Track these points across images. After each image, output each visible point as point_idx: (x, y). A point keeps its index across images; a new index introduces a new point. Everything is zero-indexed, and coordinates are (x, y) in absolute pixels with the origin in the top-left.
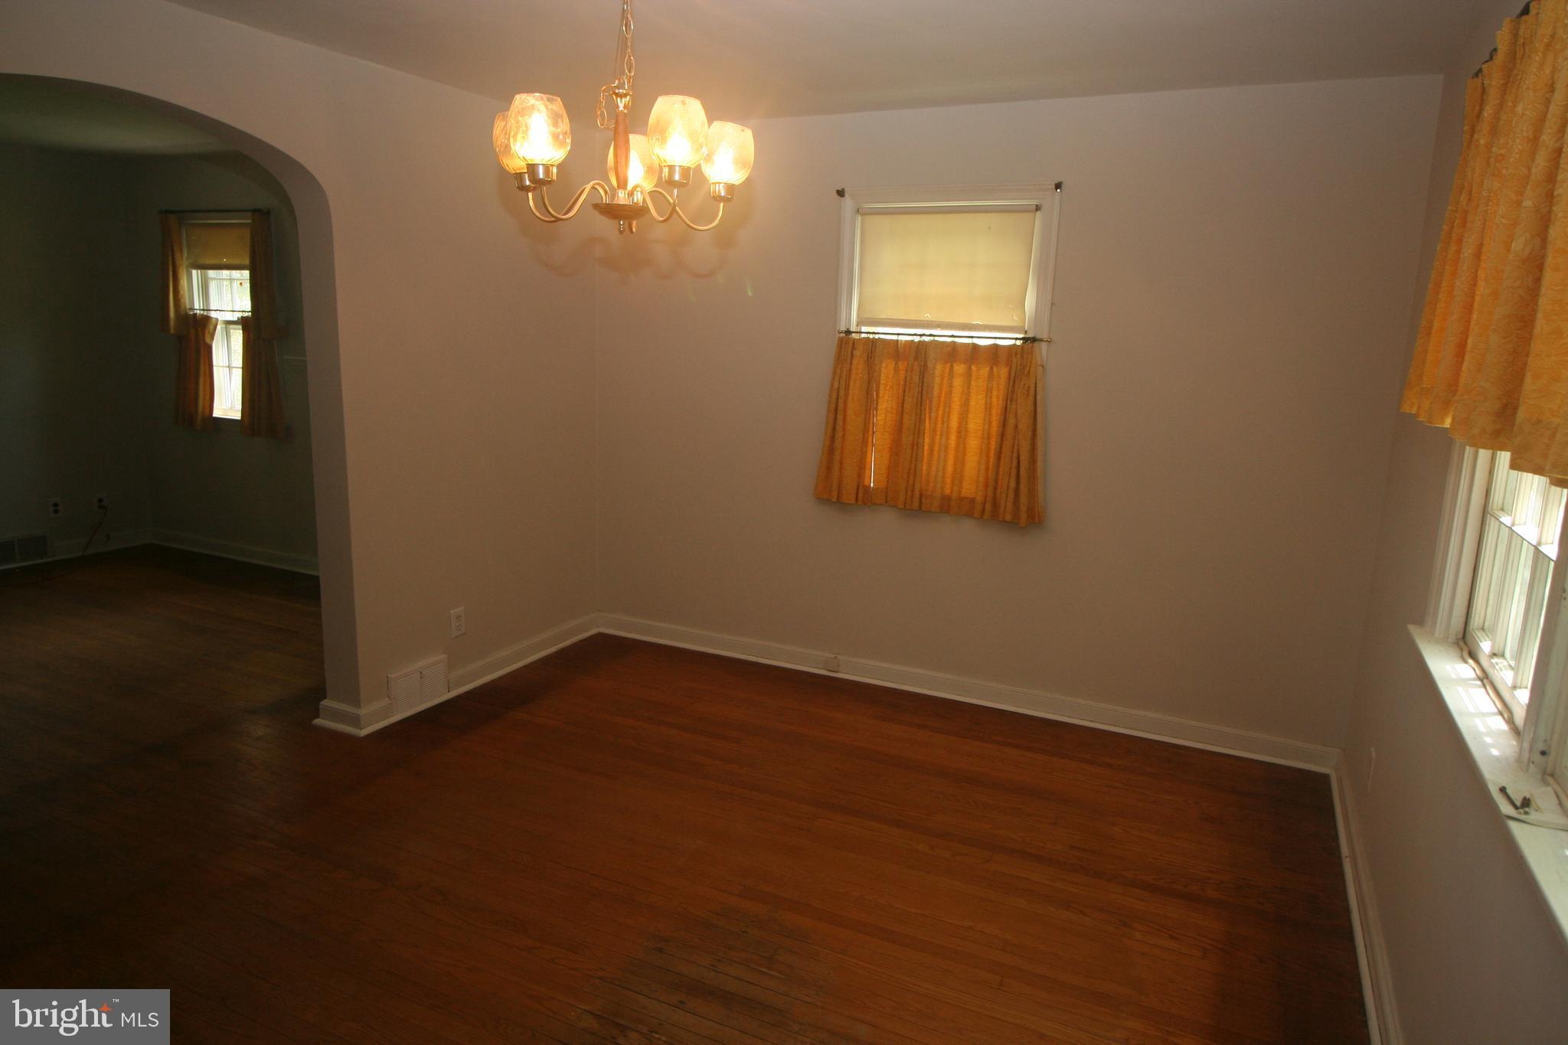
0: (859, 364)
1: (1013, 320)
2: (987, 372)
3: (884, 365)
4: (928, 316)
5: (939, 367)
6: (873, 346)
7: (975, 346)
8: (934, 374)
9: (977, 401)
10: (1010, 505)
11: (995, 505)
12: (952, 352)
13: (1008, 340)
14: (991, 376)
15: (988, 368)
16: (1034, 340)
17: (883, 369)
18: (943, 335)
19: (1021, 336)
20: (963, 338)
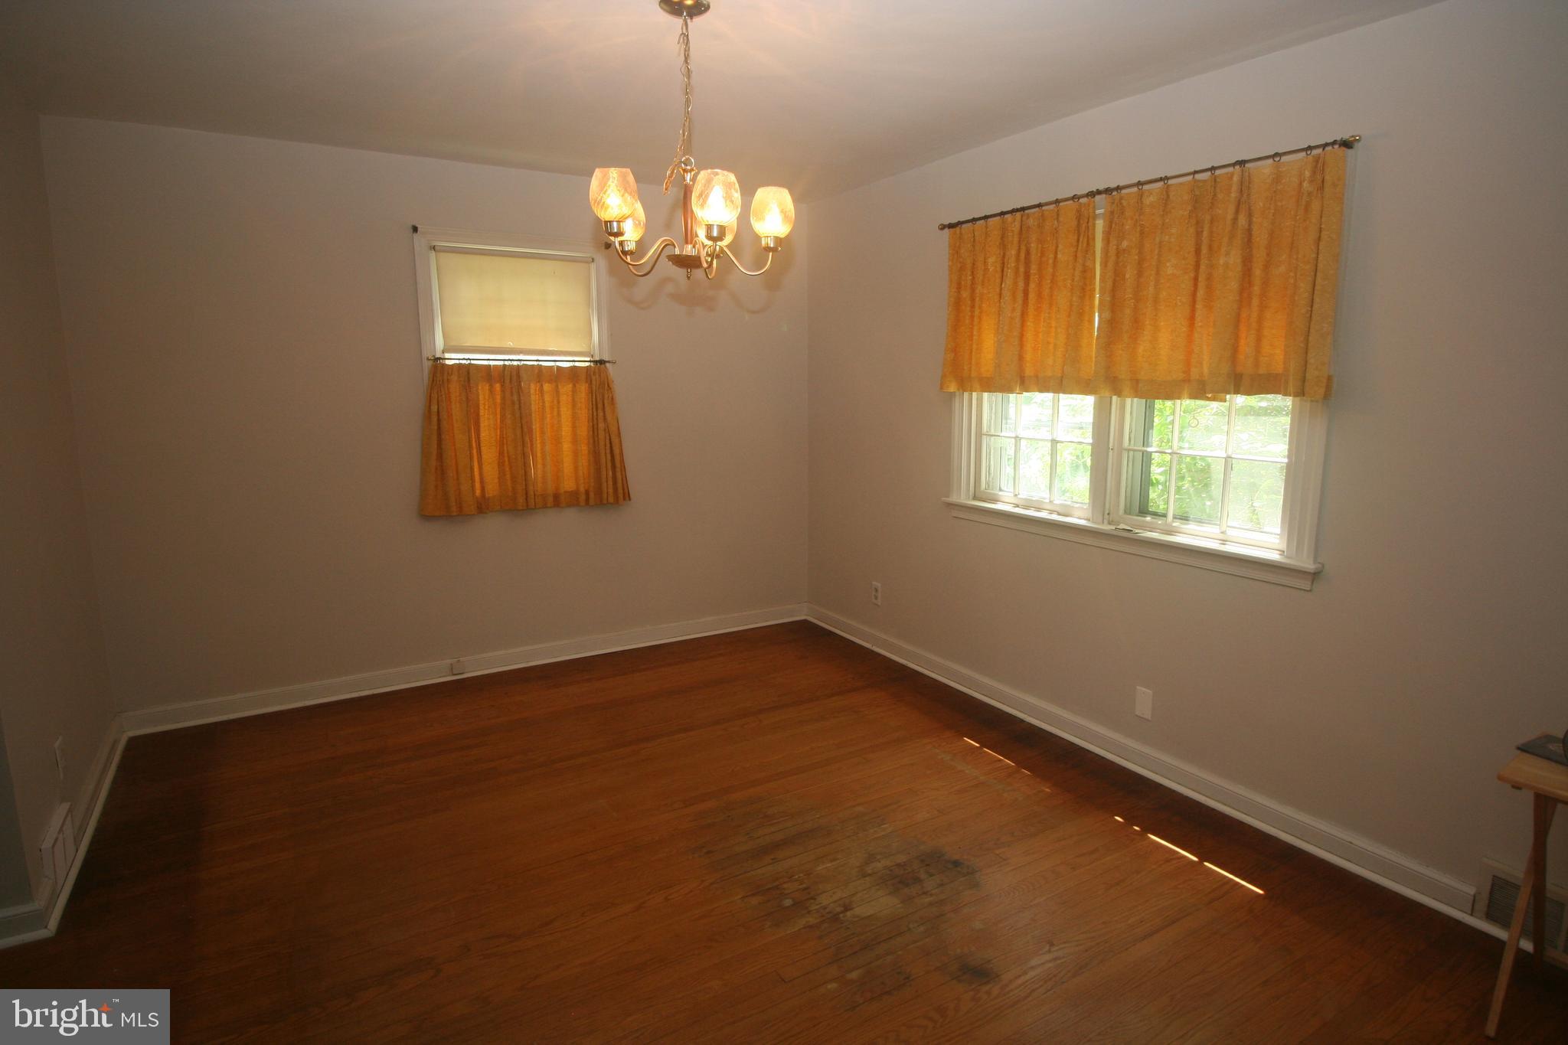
0: (455, 388)
1: (583, 348)
2: (571, 389)
3: (480, 388)
4: (510, 344)
5: (533, 386)
6: (466, 372)
7: (559, 368)
8: (529, 392)
9: (566, 412)
10: (611, 491)
11: (599, 492)
12: (540, 374)
13: (583, 362)
14: (574, 391)
15: (571, 386)
16: (601, 362)
17: (480, 391)
18: (530, 359)
19: (588, 359)
20: (547, 361)
